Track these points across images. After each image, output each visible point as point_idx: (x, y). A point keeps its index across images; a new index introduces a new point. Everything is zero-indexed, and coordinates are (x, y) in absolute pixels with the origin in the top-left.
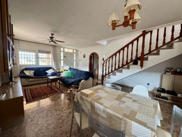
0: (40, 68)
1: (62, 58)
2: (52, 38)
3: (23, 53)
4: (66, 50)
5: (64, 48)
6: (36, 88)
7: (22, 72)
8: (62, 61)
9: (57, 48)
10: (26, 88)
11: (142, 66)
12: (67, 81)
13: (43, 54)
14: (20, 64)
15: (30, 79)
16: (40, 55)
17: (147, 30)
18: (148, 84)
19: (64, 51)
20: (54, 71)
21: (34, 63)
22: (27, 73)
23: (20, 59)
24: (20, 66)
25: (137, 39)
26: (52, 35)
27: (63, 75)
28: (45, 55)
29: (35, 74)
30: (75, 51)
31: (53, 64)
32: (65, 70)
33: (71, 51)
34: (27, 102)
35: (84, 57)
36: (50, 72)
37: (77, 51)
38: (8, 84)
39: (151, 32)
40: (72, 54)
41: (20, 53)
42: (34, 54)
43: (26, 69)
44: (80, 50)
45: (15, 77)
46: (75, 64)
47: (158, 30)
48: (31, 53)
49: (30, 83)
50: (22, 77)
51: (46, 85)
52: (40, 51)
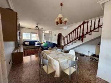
0: (32, 41)
1: (43, 36)
2: (37, 26)
3: (25, 33)
4: (45, 32)
5: (44, 31)
6: (29, 51)
7: (24, 43)
8: (43, 38)
9: (41, 31)
10: (25, 50)
11: (82, 41)
12: (44, 48)
13: (34, 34)
14: (23, 39)
15: (27, 46)
16: (32, 34)
17: (85, 21)
18: (89, 52)
19: (44, 33)
20: (38, 43)
21: (29, 39)
22: (26, 43)
23: (23, 37)
24: (23, 40)
25: (80, 26)
26: (37, 25)
27: (43, 45)
28: (35, 34)
29: (29, 44)
30: (50, 32)
31: (38, 39)
32: (44, 43)
33: (48, 32)
34: (25, 56)
35: (55, 35)
36: (36, 43)
37: (51, 32)
38: (18, 47)
39: (88, 22)
40: (49, 34)
41: (23, 33)
42: (29, 34)
43: (26, 41)
44: (53, 32)
45: (21, 45)
46: (50, 39)
47: (91, 21)
48: (28, 34)
49: (27, 48)
50: (23, 45)
51: (34, 49)
52: (32, 33)
